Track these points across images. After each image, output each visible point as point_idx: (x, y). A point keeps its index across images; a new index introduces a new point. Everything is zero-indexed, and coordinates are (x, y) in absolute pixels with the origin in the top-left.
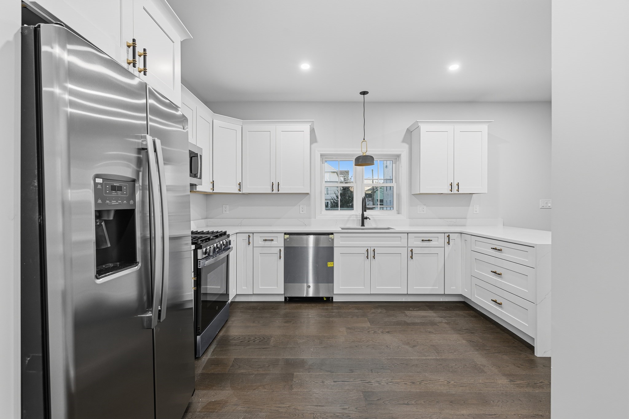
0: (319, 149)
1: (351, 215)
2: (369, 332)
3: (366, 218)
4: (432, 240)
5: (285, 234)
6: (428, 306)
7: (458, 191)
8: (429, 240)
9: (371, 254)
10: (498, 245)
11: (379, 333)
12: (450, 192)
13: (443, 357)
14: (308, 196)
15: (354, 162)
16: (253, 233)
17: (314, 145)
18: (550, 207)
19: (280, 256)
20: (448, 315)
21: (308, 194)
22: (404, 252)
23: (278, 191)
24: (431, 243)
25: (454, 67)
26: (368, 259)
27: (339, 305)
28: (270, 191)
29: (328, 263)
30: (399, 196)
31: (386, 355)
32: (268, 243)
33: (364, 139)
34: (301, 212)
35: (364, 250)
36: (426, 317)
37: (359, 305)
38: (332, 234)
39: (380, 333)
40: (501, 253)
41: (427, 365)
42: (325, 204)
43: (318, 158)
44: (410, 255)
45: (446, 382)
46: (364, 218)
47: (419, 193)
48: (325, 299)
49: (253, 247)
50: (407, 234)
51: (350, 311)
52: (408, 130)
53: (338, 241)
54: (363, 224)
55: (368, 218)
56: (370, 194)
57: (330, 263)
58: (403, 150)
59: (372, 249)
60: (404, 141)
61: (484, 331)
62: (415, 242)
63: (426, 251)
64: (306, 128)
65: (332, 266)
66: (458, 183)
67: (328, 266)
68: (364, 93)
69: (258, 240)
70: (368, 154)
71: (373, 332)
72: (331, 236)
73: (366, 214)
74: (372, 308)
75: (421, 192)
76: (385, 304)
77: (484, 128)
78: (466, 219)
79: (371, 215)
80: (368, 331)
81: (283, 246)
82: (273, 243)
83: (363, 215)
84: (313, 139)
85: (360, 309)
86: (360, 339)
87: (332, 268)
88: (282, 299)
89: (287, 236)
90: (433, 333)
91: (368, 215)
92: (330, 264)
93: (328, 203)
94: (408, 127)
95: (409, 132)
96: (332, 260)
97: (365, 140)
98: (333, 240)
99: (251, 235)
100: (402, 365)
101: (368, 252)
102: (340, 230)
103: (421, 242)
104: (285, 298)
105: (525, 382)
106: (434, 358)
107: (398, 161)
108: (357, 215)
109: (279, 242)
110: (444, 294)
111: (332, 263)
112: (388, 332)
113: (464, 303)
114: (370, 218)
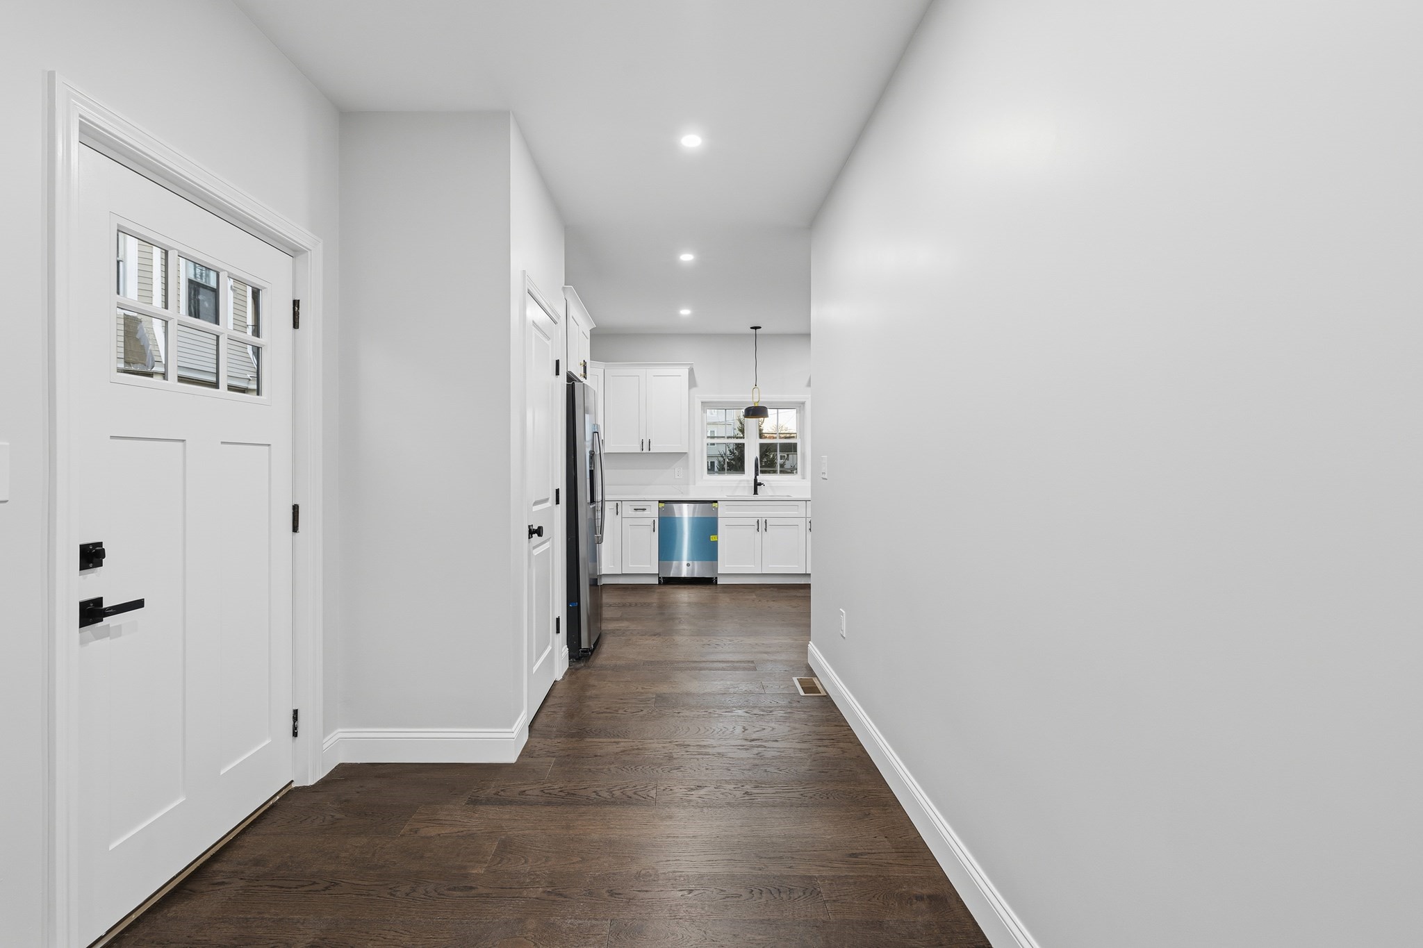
0: (700, 395)
1: (740, 481)
3: (760, 484)
5: (660, 502)
9: (762, 526)
14: (685, 456)
15: (744, 413)
16: (622, 501)
17: (694, 390)
19: (654, 528)
21: (685, 454)
22: (803, 524)
23: (650, 450)
26: (758, 531)
27: (724, 587)
28: (639, 451)
29: (711, 536)
30: (804, 454)
32: (640, 513)
33: (756, 384)
34: (677, 477)
35: (753, 521)
38: (716, 502)
42: (708, 467)
43: (698, 406)
44: (808, 527)
46: (757, 484)
48: (708, 578)
49: (622, 518)
53: (722, 511)
54: (756, 492)
55: (763, 484)
57: (713, 536)
59: (764, 520)
64: (684, 372)
65: (716, 539)
67: (711, 539)
68: (756, 328)
69: (627, 509)
70: (758, 403)
72: (714, 505)
73: (761, 478)
79: (767, 481)
81: (657, 516)
82: (645, 512)
83: (756, 480)
84: (692, 383)
87: (716, 542)
88: (655, 581)
89: (663, 505)
91: (763, 481)
92: (713, 538)
93: (712, 463)
96: (715, 532)
97: (757, 386)
98: (717, 509)
99: (619, 503)
101: (759, 523)
102: (724, 497)
104: (660, 578)
108: (748, 481)
109: (653, 512)
111: (716, 536)
114: (765, 484)
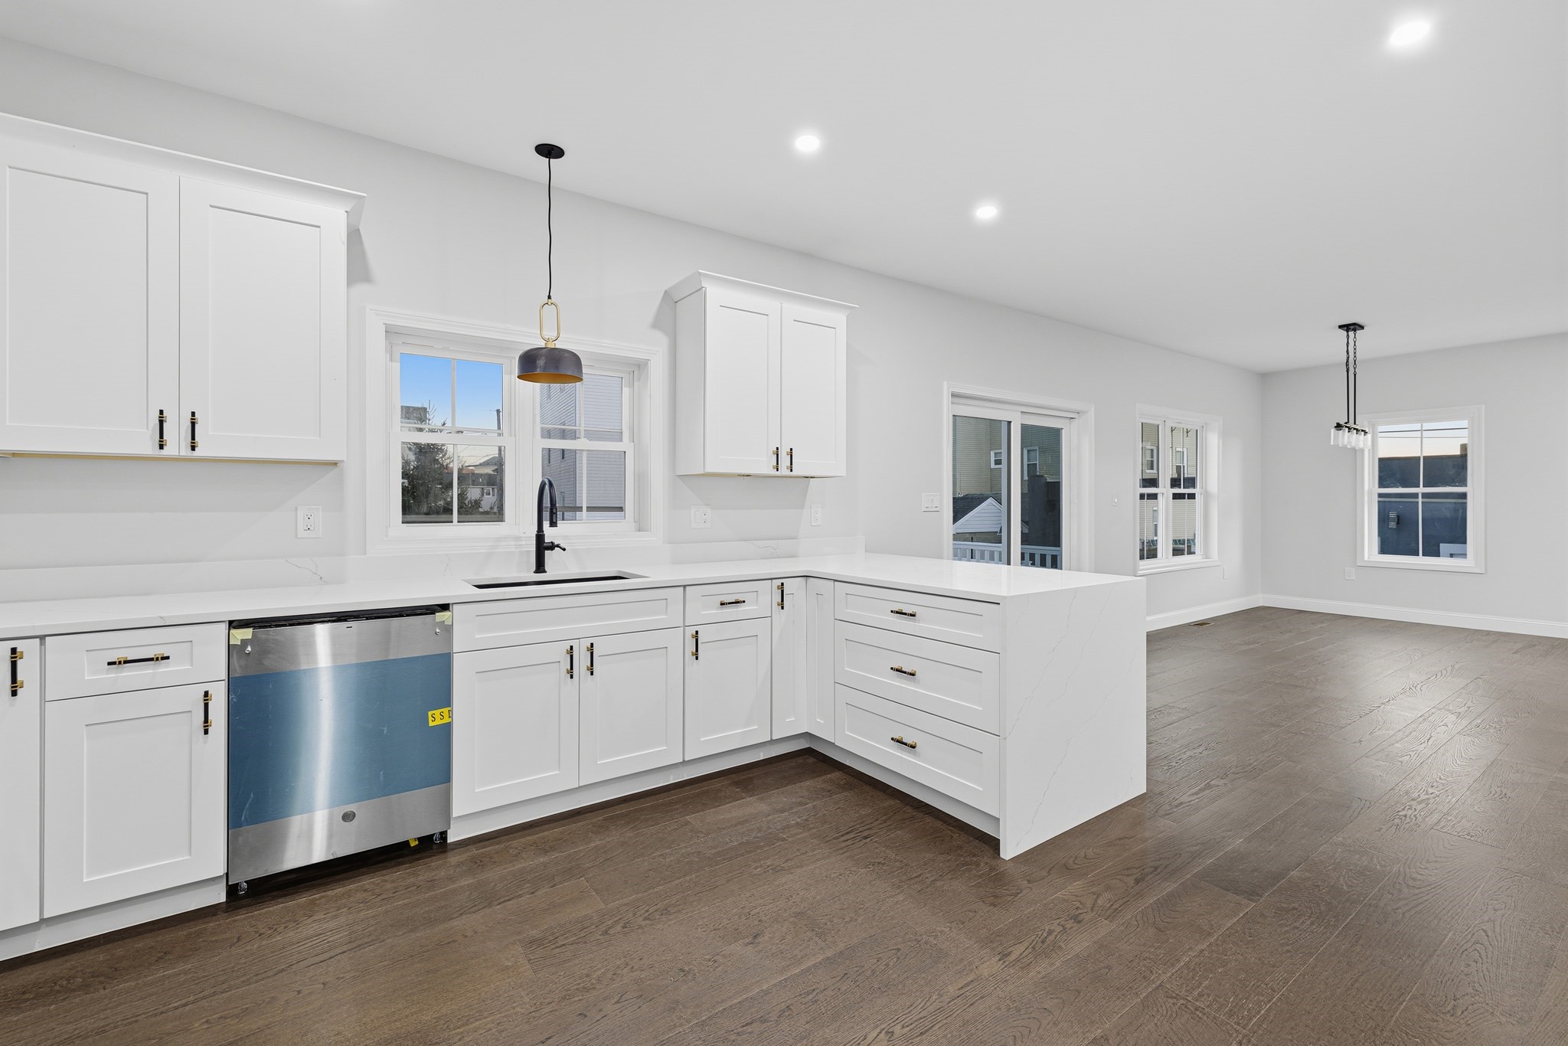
0: (379, 307)
1: (497, 539)
2: (606, 932)
3: (552, 547)
4: (744, 602)
5: (233, 624)
6: (737, 784)
7: (791, 471)
8: (738, 602)
9: (582, 660)
10: (907, 603)
11: (640, 927)
12: (774, 472)
13: (841, 946)
14: (335, 472)
15: (515, 368)
16: (41, 637)
17: (362, 288)
18: (937, 509)
19: (206, 720)
20: (794, 800)
21: (335, 464)
22: (677, 643)
23: (193, 448)
24: (741, 608)
25: (807, 143)
26: (572, 677)
27: (474, 851)
28: (148, 450)
29: (430, 713)
30: (641, 478)
31: (689, 1011)
32: (136, 675)
33: (549, 297)
34: (302, 533)
35: (559, 653)
36: (746, 821)
37: (546, 833)
38: (445, 607)
39: (644, 923)
40: (915, 621)
41: (815, 993)
42: (403, 502)
43: (376, 339)
44: (691, 648)
45: (882, 1035)
46: (542, 547)
47: (702, 472)
48: (413, 844)
49: (43, 701)
50: (682, 588)
51: (519, 866)
52: (667, 294)
54: (540, 567)
55: (558, 546)
56: (490, 475)
57: (437, 712)
58: (655, 351)
59: (585, 644)
60: (656, 325)
61: (885, 822)
62: (703, 610)
63: (730, 631)
65: (446, 720)
66: (791, 449)
67: (431, 724)
68: (550, 151)
69: (70, 667)
70: (559, 345)
71: (619, 928)
72: (440, 616)
73: (550, 534)
74: (590, 835)
75: (709, 470)
76: (623, 809)
77: (839, 319)
78: (795, 538)
80: (603, 928)
81: (224, 675)
82: (166, 669)
83: (540, 537)
84: (358, 270)
85: (552, 849)
86: (587, 976)
87: (447, 729)
88: (218, 895)
89: (247, 633)
90: (783, 869)
91: (557, 537)
92: (436, 718)
94: (666, 287)
95: (670, 301)
96: (445, 699)
97: (553, 300)
98: (448, 629)
99: (29, 646)
100: (749, 1029)
101: (572, 657)
103: (718, 609)
104: (232, 890)
105: (1026, 944)
106: (820, 958)
107: (639, 380)
108: (517, 538)
109: (202, 664)
110: (771, 740)
111: (446, 710)
112: (666, 911)
113: (809, 751)
114: (562, 545)
